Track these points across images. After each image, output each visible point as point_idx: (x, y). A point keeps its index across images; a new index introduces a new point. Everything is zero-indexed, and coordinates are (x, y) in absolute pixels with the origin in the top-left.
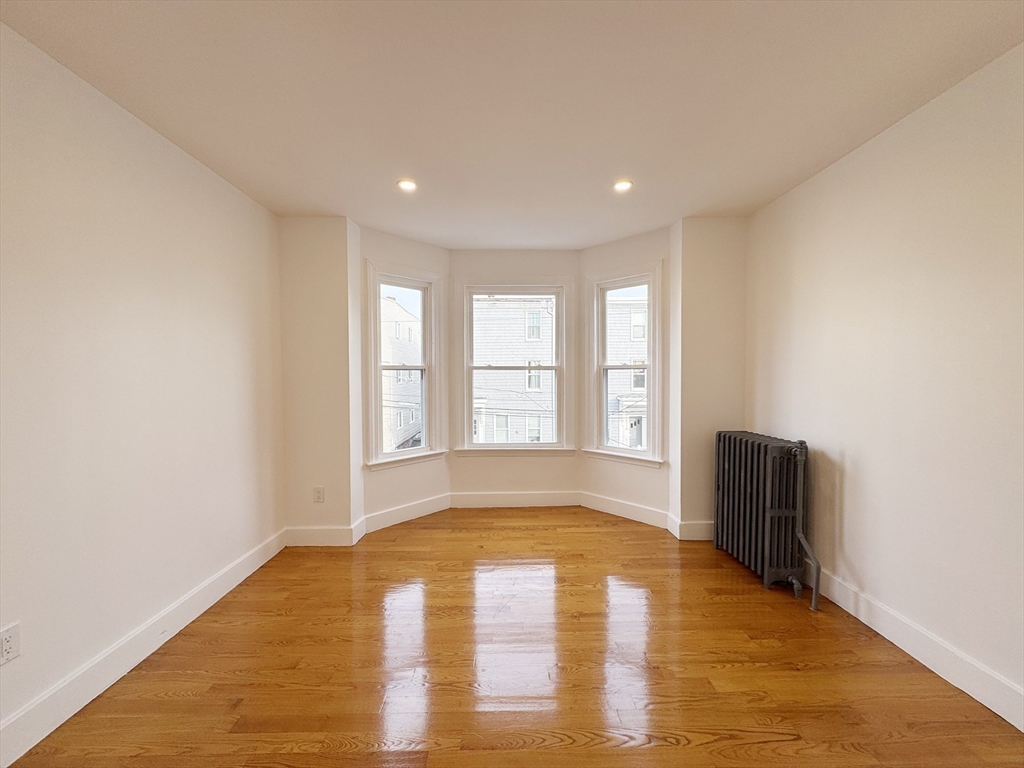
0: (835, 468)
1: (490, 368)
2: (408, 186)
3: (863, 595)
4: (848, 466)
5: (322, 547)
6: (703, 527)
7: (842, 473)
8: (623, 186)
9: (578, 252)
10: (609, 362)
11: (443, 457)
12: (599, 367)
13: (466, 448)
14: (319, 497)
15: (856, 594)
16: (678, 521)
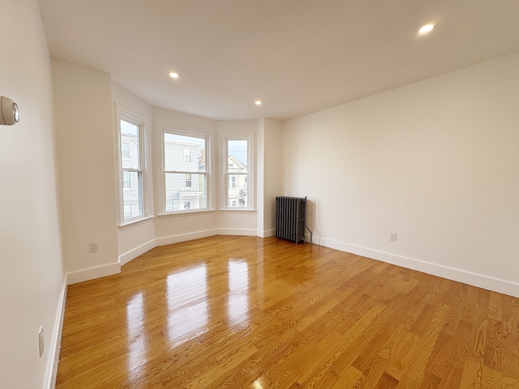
0: (313, 204)
1: (174, 172)
2: (174, 75)
3: (321, 238)
4: (317, 203)
5: (100, 278)
6: (270, 232)
7: (315, 205)
8: (258, 103)
9: (216, 121)
10: (230, 171)
11: (152, 220)
12: (226, 174)
13: (163, 214)
14: (94, 248)
15: (319, 239)
16: (263, 231)
